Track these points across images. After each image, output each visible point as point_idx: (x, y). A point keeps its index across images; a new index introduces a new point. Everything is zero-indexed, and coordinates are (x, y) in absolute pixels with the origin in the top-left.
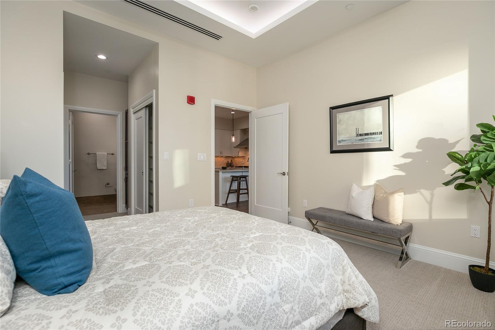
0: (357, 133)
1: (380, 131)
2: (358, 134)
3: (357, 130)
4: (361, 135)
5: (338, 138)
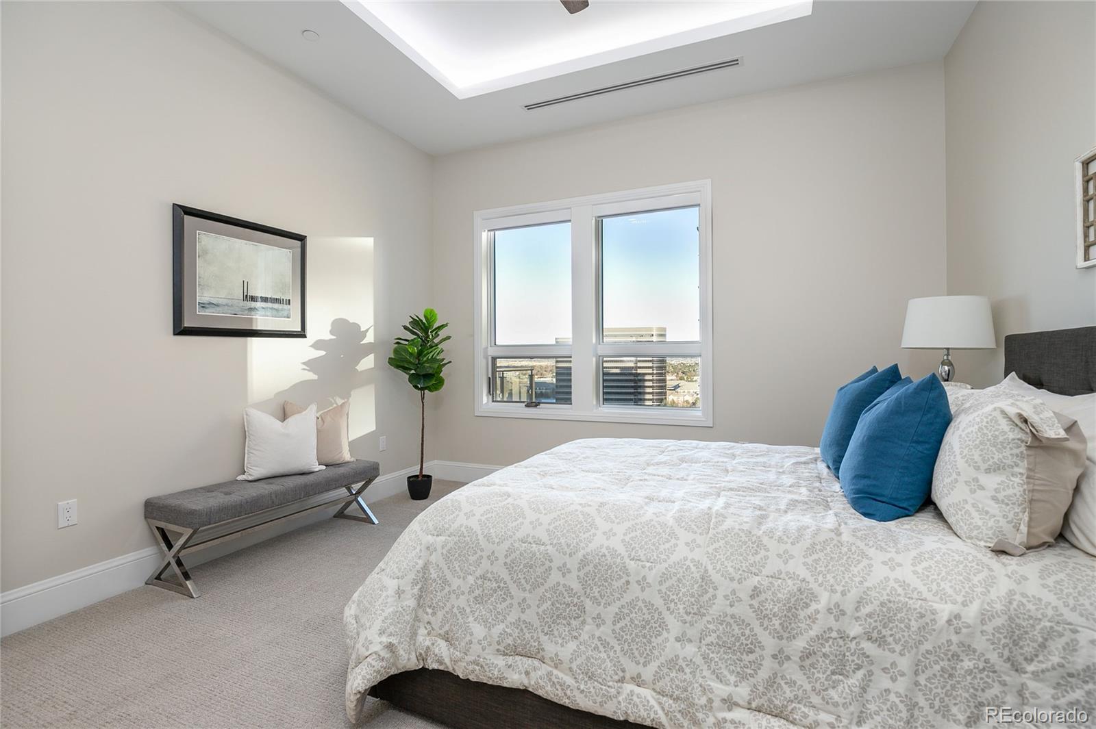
0: (246, 294)
1: (288, 299)
2: (247, 296)
3: (245, 285)
4: (253, 299)
5: (197, 295)
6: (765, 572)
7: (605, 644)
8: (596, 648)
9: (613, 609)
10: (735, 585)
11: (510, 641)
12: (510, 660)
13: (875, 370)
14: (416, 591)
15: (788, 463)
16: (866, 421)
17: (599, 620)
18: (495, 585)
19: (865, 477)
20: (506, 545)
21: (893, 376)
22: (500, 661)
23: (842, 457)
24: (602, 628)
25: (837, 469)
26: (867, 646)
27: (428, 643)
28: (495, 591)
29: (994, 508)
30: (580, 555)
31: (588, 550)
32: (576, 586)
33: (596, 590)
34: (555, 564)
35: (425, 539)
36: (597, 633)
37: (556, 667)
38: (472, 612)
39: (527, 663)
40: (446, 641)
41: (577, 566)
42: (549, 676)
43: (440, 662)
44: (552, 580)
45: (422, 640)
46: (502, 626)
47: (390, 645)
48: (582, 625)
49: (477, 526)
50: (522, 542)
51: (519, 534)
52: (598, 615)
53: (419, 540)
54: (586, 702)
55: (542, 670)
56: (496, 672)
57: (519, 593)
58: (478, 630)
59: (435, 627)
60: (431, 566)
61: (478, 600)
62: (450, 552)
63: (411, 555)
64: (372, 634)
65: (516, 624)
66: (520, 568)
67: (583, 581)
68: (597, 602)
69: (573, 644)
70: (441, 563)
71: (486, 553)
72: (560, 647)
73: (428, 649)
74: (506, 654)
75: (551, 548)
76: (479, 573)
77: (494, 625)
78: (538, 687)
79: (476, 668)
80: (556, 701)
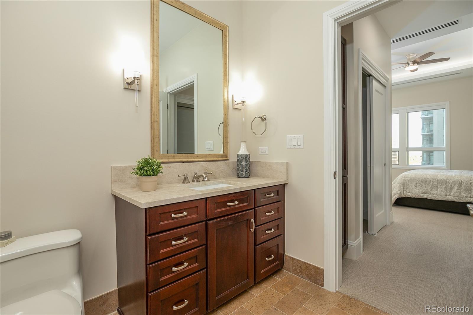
7: (443, 191)
9: (444, 186)
10: (467, 182)
11: (424, 192)
20: (421, 179)
22: (422, 195)
28: (420, 185)
31: (438, 179)
33: (440, 184)
34: (432, 181)
35: (403, 179)
36: (441, 190)
37: (433, 194)
38: (415, 188)
39: (427, 195)
40: (410, 193)
41: (436, 181)
42: (432, 196)
43: (409, 196)
44: (431, 183)
45: (405, 193)
46: (422, 190)
47: (400, 192)
48: (438, 189)
49: (414, 177)
50: (424, 178)
51: (423, 177)
52: (441, 188)
53: (402, 179)
54: (440, 198)
55: (431, 195)
56: (421, 196)
57: (424, 185)
58: (417, 191)
59: (407, 191)
60: (405, 183)
61: (416, 187)
62: (409, 180)
63: (401, 181)
64: (397, 191)
65: (424, 190)
66: (424, 182)
67: (438, 183)
68: (441, 186)
69: (436, 192)
70: (407, 182)
71: (417, 180)
72: (434, 192)
73: (406, 194)
74: (423, 194)
75: (430, 179)
76: (416, 183)
77: (420, 190)
78: (430, 197)
79: (418, 196)
80: (434, 199)
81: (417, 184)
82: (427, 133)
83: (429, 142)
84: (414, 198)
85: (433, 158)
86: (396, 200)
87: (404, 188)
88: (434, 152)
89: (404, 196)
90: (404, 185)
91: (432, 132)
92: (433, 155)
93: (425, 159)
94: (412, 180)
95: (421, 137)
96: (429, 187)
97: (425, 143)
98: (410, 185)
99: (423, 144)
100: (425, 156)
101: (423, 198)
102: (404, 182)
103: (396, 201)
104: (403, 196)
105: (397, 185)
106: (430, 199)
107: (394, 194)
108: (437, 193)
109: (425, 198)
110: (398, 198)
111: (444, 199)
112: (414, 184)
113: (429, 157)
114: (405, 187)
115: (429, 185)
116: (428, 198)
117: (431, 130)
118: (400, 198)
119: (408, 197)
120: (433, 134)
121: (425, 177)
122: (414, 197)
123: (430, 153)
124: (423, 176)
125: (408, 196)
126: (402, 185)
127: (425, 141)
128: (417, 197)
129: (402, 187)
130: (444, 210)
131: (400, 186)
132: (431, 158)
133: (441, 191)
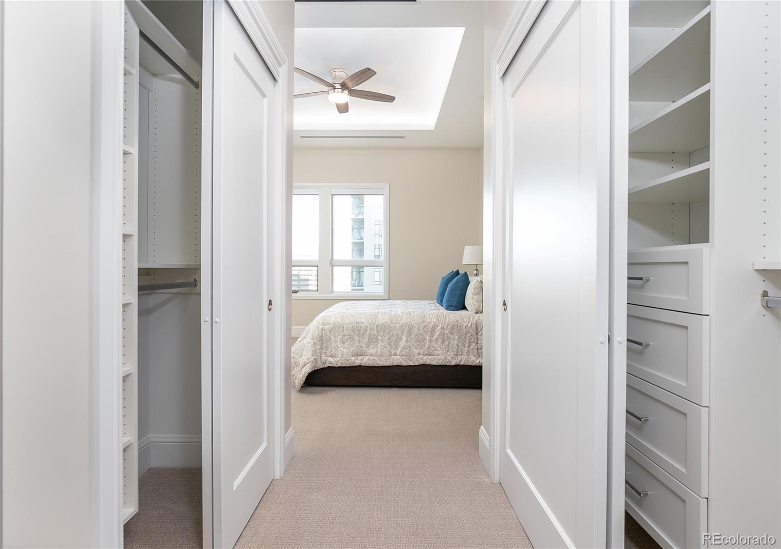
6: (427, 322)
7: (386, 347)
8: (383, 348)
9: (387, 338)
10: (420, 326)
11: (356, 352)
12: (356, 357)
13: (453, 271)
14: (320, 343)
15: (426, 304)
16: (450, 285)
17: (383, 341)
18: (349, 337)
19: (449, 301)
20: (351, 325)
21: (457, 273)
22: (353, 358)
23: (443, 299)
24: (384, 343)
25: (442, 303)
26: (449, 335)
27: (326, 358)
28: (349, 339)
29: (476, 303)
30: (376, 325)
31: (379, 322)
32: (376, 333)
33: (382, 333)
34: (368, 328)
35: (321, 327)
36: (383, 345)
37: (371, 356)
38: (342, 346)
39: (361, 357)
40: (332, 357)
41: (375, 328)
42: (369, 359)
43: (331, 363)
44: (368, 333)
45: (324, 358)
46: (352, 348)
47: (315, 359)
48: (378, 343)
49: (340, 321)
50: (357, 323)
51: (355, 321)
52: (383, 340)
53: (318, 327)
54: (381, 363)
55: (367, 358)
56: (352, 361)
57: (357, 338)
58: (345, 350)
59: (328, 354)
60: (324, 335)
61: (343, 342)
62: (331, 329)
63: (317, 332)
64: (310, 356)
65: (357, 347)
66: (357, 331)
67: (377, 332)
68: (382, 336)
69: (376, 349)
70: (328, 334)
71: (345, 328)
72: (372, 350)
73: (326, 360)
74: (354, 356)
75: (367, 324)
76: (342, 334)
77: (350, 348)
78: (366, 363)
79: (346, 361)
80: (371, 365)
81: (344, 335)
82: (357, 241)
83: (358, 253)
84: (340, 367)
85: (363, 275)
86: (307, 376)
87: (322, 348)
88: (364, 267)
89: (322, 366)
90: (322, 341)
91: (363, 239)
92: (363, 272)
93: (354, 278)
94: (336, 328)
95: (350, 246)
96: (365, 342)
97: (354, 255)
98: (332, 338)
99: (353, 256)
100: (355, 273)
101: (355, 365)
102: (322, 335)
103: (306, 379)
104: (320, 366)
105: (309, 343)
106: (365, 365)
107: (302, 364)
108: (377, 351)
109: (358, 365)
110: (311, 372)
111: (387, 364)
112: (340, 337)
113: (359, 274)
114: (324, 346)
115: (365, 336)
116: (363, 365)
117: (361, 236)
118: (315, 370)
119: (329, 367)
120: (363, 242)
121: (358, 320)
122: (339, 365)
123: (360, 269)
124: (354, 318)
125: (329, 365)
126: (318, 342)
127: (355, 251)
128: (344, 365)
129: (318, 347)
130: (388, 384)
131: (315, 344)
132: (361, 276)
133: (382, 347)
